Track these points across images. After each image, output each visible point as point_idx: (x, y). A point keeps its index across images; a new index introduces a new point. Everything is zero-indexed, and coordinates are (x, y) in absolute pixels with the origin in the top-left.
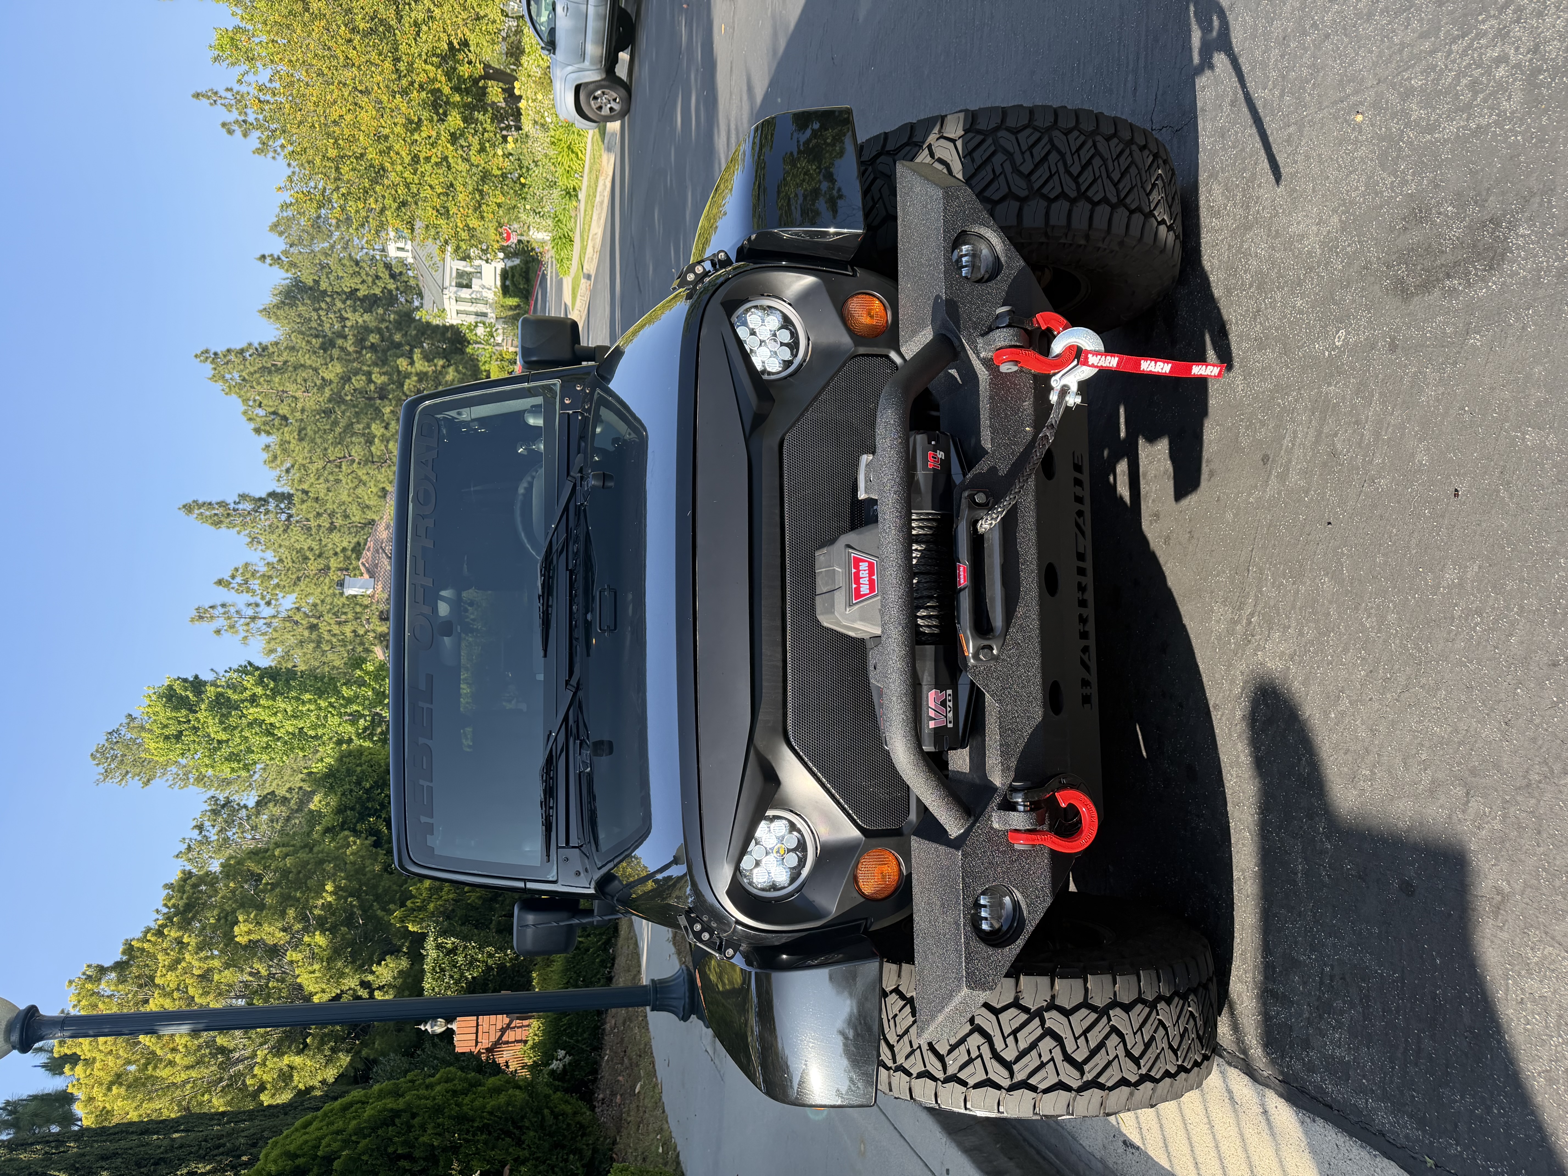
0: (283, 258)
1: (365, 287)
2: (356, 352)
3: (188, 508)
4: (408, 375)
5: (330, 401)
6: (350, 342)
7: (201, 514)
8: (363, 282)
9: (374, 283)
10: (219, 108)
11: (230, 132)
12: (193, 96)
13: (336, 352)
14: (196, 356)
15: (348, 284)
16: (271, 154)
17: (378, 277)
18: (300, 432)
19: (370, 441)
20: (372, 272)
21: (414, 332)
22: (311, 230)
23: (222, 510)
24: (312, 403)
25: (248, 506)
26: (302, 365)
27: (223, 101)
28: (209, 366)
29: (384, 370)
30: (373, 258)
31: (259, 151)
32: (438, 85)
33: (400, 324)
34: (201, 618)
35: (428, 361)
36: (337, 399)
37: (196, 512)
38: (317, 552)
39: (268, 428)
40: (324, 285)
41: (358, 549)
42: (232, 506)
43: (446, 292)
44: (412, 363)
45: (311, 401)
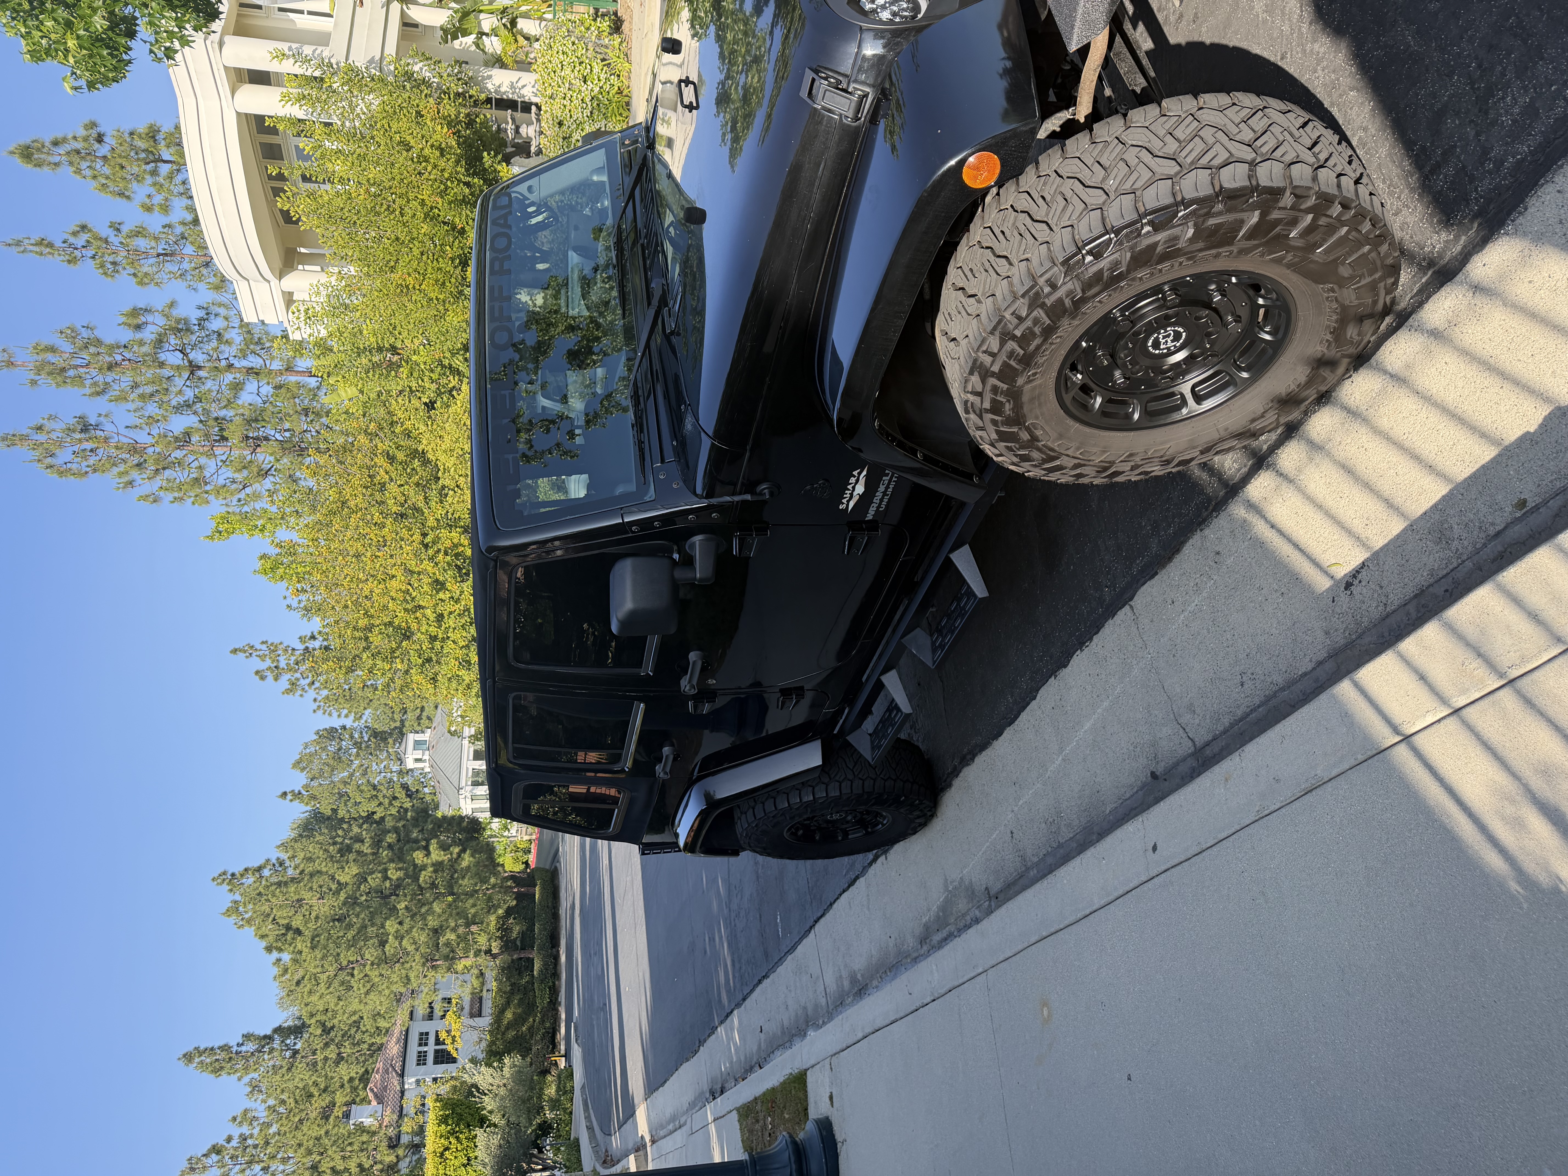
0: (304, 793)
1: (382, 809)
2: (373, 854)
3: (188, 1057)
4: (424, 867)
5: (344, 904)
6: (367, 845)
7: (202, 1062)
8: (380, 804)
9: (391, 804)
10: (254, 658)
11: (263, 678)
12: (231, 652)
13: (352, 857)
14: (213, 879)
15: (366, 808)
16: (300, 692)
17: (395, 798)
18: (313, 939)
19: (383, 943)
20: (390, 792)
21: (430, 826)
22: (331, 762)
23: (223, 1055)
24: (326, 908)
25: (250, 1047)
26: (318, 872)
27: (258, 653)
28: (226, 887)
29: (401, 865)
30: (391, 781)
31: (288, 691)
32: (461, 549)
33: (417, 820)
34: (192, 1169)
35: (444, 850)
36: (352, 901)
37: (197, 1060)
38: (322, 1087)
39: (280, 944)
40: (341, 813)
41: (365, 1078)
42: (234, 1049)
43: (461, 792)
44: (428, 854)
45: (324, 907)
